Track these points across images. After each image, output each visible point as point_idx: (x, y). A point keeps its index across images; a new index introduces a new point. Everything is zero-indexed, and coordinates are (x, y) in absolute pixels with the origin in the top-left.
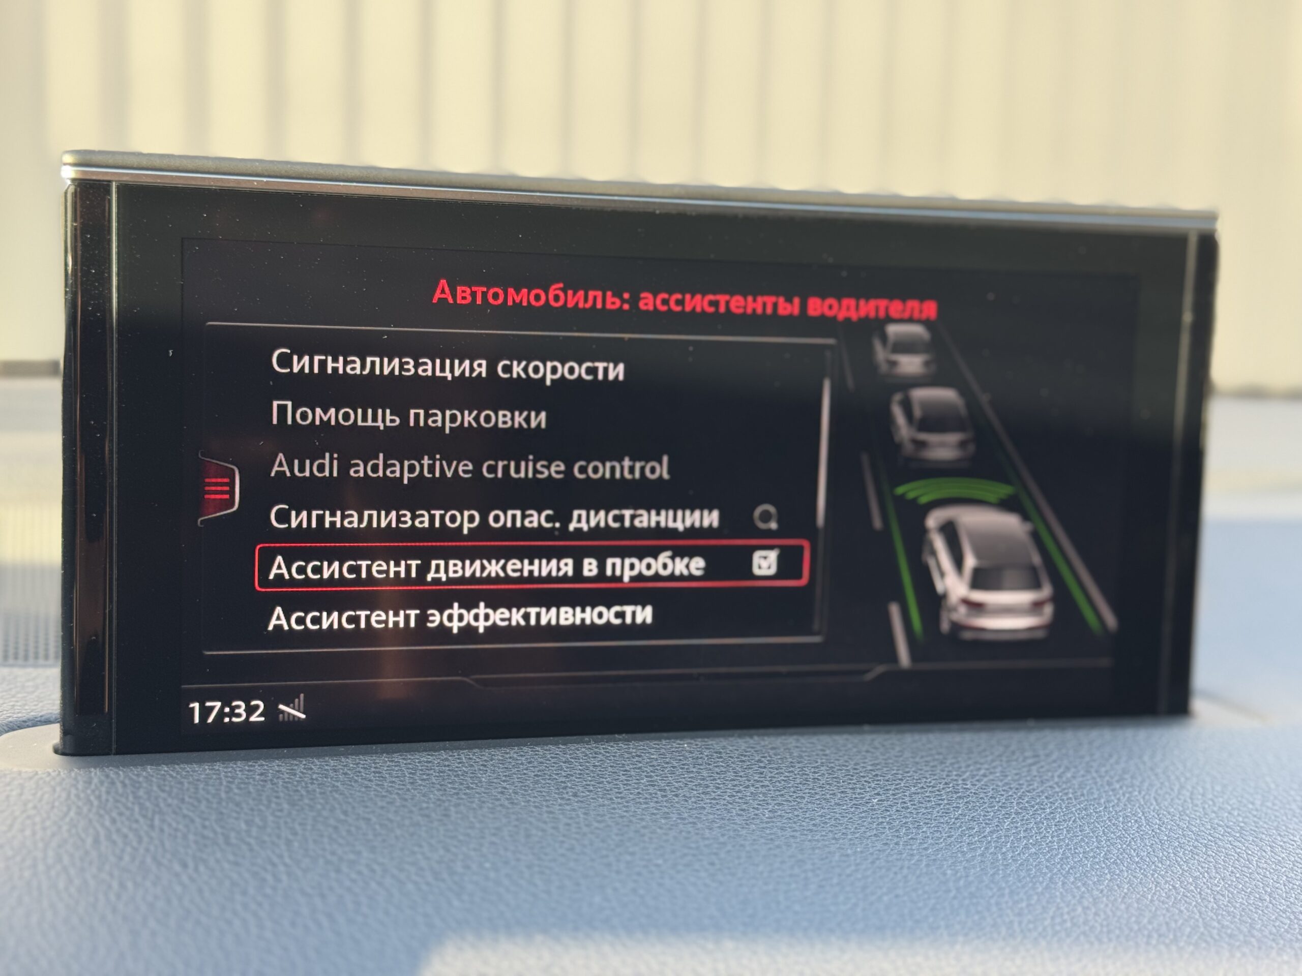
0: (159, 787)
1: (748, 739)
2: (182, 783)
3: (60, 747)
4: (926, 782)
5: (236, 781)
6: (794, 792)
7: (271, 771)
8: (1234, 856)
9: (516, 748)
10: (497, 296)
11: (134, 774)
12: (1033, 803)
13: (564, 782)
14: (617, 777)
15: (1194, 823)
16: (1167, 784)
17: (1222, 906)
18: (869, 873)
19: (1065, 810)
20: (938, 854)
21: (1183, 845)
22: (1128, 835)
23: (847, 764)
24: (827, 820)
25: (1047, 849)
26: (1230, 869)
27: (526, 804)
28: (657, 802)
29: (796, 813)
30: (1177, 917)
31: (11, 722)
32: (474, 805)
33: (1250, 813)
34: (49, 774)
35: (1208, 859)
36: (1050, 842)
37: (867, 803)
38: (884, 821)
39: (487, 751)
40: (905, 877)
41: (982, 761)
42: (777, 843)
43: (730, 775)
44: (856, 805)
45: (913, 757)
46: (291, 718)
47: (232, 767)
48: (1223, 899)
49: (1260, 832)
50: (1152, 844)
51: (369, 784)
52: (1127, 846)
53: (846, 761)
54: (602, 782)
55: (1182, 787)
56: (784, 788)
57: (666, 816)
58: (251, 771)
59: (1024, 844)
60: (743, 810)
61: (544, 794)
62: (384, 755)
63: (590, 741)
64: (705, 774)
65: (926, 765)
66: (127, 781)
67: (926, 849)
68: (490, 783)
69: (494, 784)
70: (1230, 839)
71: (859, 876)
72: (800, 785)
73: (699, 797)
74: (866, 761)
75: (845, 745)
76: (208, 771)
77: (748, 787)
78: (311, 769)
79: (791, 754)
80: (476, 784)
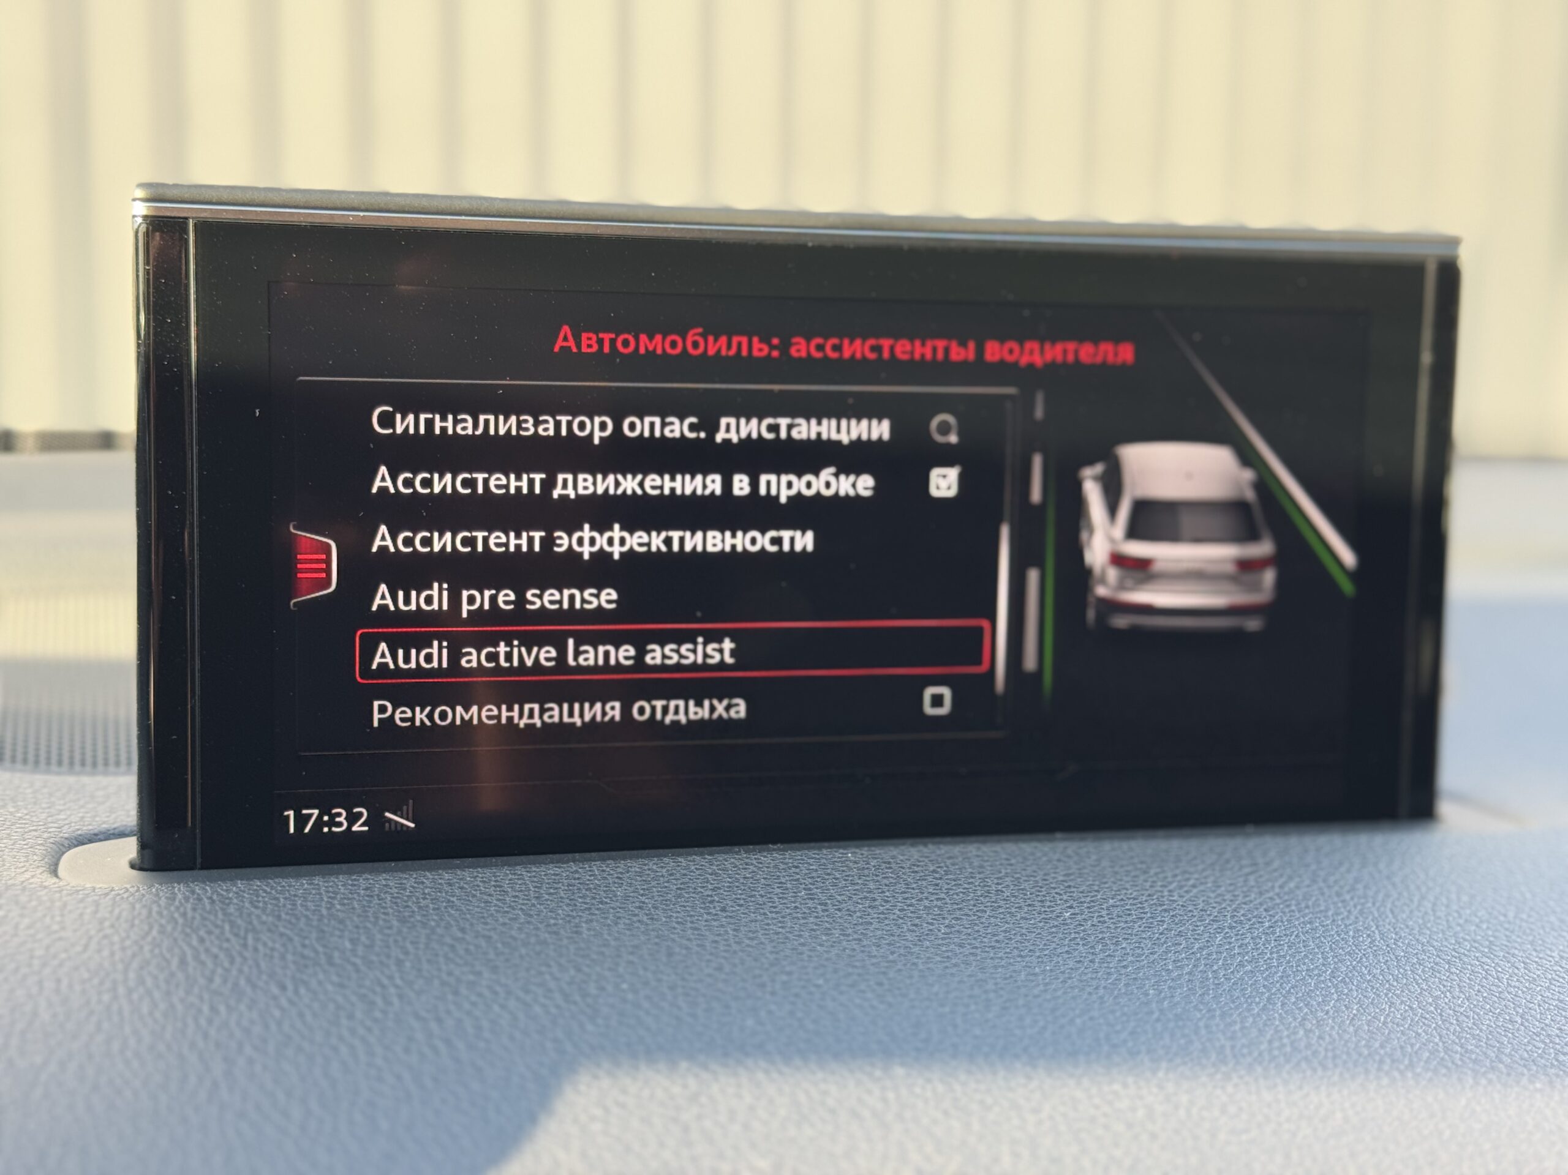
0: (251, 902)
1: (921, 848)
2: (277, 899)
3: (138, 862)
4: (1126, 894)
5: (338, 896)
6: (974, 905)
7: (377, 886)
8: (1481, 974)
9: (655, 859)
10: (627, 344)
11: (222, 890)
12: (1250, 916)
13: (711, 896)
14: (772, 890)
15: (1436, 938)
16: (1405, 894)
17: (1466, 1029)
18: (1059, 993)
19: (1286, 923)
20: (1139, 973)
21: (1422, 962)
22: (1359, 950)
23: (1035, 874)
24: (1012, 936)
25: (1265, 966)
26: (1477, 988)
27: (668, 920)
28: (816, 917)
29: (976, 928)
30: (1413, 1041)
31: (80, 835)
32: (609, 922)
33: (1501, 925)
34: (127, 890)
35: (1452, 977)
36: (1268, 958)
37: (1058, 917)
38: (1077, 936)
39: (623, 862)
40: (1101, 998)
41: (1192, 870)
42: (954, 961)
43: (902, 887)
44: (1046, 919)
45: (1112, 867)
46: (399, 828)
47: (333, 881)
48: (1467, 1020)
49: (1512, 947)
50: (1387, 961)
51: (489, 899)
52: (1358, 963)
53: (1035, 872)
54: (754, 896)
55: (1423, 898)
56: (962, 901)
57: (828, 932)
58: (355, 885)
59: (1238, 961)
60: (916, 925)
61: (688, 908)
62: (506, 867)
63: (740, 851)
64: (872, 886)
65: (1126, 876)
66: (215, 897)
67: (1125, 967)
68: (626, 897)
69: (631, 898)
70: (1477, 955)
71: (1048, 997)
72: (981, 898)
73: (865, 911)
74: (1058, 871)
75: (1033, 854)
76: (306, 886)
77: (920, 900)
78: (423, 883)
79: (971, 864)
80: (611, 898)
